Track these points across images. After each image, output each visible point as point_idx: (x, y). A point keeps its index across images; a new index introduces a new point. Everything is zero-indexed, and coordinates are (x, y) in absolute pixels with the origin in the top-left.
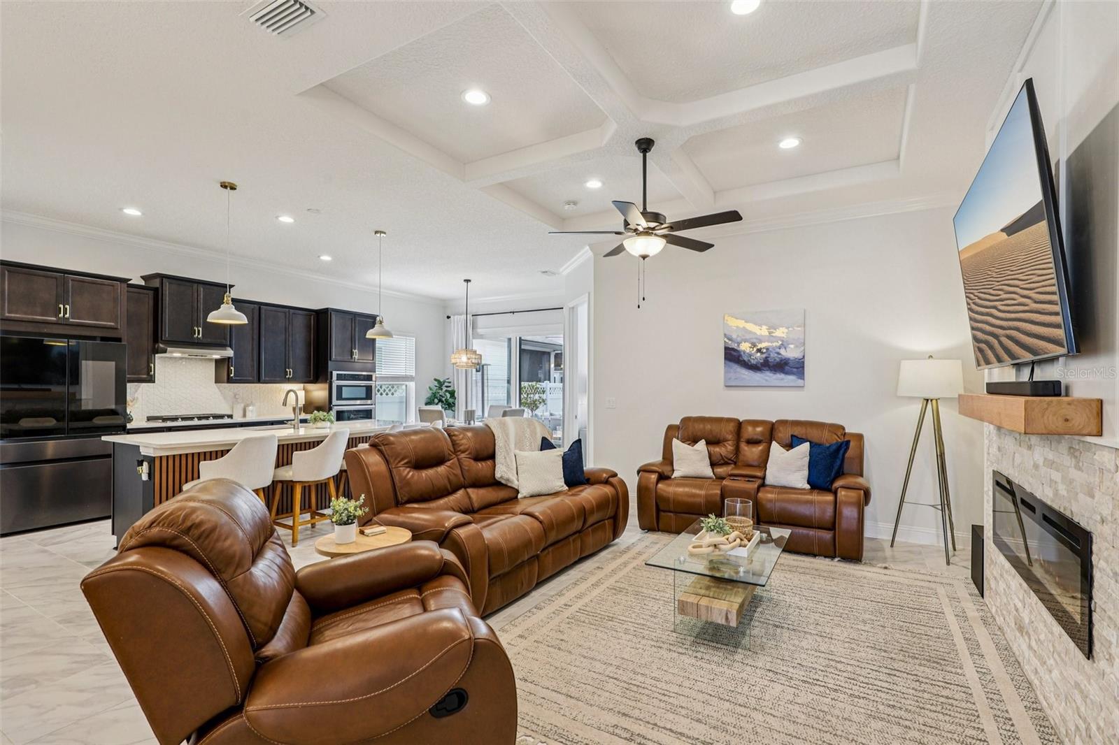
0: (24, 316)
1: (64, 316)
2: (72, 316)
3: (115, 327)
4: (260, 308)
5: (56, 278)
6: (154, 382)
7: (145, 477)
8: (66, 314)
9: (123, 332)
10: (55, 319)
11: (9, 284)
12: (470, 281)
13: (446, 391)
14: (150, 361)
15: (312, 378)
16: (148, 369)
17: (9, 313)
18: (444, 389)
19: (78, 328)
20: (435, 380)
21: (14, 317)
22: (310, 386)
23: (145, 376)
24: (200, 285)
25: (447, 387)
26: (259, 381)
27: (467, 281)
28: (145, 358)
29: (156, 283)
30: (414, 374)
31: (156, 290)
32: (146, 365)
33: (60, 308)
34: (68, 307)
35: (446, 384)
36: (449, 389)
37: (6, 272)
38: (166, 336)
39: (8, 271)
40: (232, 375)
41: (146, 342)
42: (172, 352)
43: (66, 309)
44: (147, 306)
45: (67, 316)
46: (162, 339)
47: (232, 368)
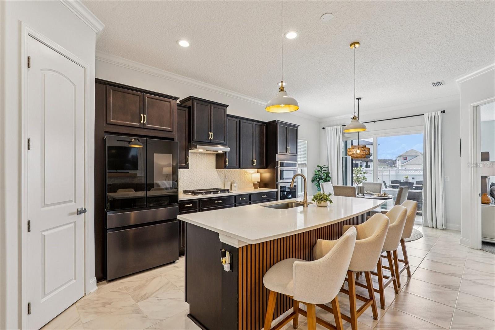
0: (121, 122)
1: (143, 122)
2: (148, 123)
3: (171, 131)
4: (240, 121)
5: (139, 96)
6: (189, 169)
7: (227, 268)
8: (145, 121)
9: (175, 135)
10: (138, 124)
11: (113, 100)
12: (360, 98)
13: (324, 173)
14: (186, 155)
15: (264, 166)
16: (186, 160)
17: (112, 120)
18: (323, 172)
19: (152, 131)
20: (318, 166)
21: (116, 122)
22: (262, 171)
23: (184, 165)
24: (212, 105)
25: (324, 170)
26: (240, 167)
27: (359, 99)
28: (184, 153)
29: (189, 103)
30: (307, 163)
31: (189, 108)
32: (184, 157)
33: (141, 117)
34: (145, 116)
35: (324, 169)
36: (325, 172)
37: (111, 90)
38: (195, 138)
39: (112, 90)
40: (227, 164)
41: (184, 142)
42: (199, 148)
43: (145, 117)
44: (185, 119)
45: (145, 122)
46: (193, 140)
47: (227, 159)
